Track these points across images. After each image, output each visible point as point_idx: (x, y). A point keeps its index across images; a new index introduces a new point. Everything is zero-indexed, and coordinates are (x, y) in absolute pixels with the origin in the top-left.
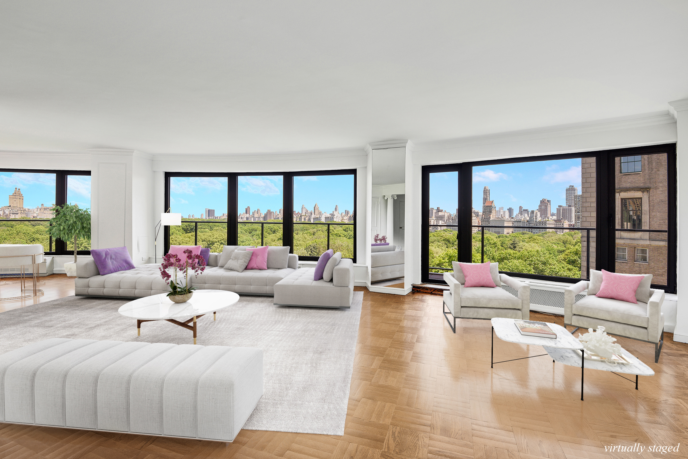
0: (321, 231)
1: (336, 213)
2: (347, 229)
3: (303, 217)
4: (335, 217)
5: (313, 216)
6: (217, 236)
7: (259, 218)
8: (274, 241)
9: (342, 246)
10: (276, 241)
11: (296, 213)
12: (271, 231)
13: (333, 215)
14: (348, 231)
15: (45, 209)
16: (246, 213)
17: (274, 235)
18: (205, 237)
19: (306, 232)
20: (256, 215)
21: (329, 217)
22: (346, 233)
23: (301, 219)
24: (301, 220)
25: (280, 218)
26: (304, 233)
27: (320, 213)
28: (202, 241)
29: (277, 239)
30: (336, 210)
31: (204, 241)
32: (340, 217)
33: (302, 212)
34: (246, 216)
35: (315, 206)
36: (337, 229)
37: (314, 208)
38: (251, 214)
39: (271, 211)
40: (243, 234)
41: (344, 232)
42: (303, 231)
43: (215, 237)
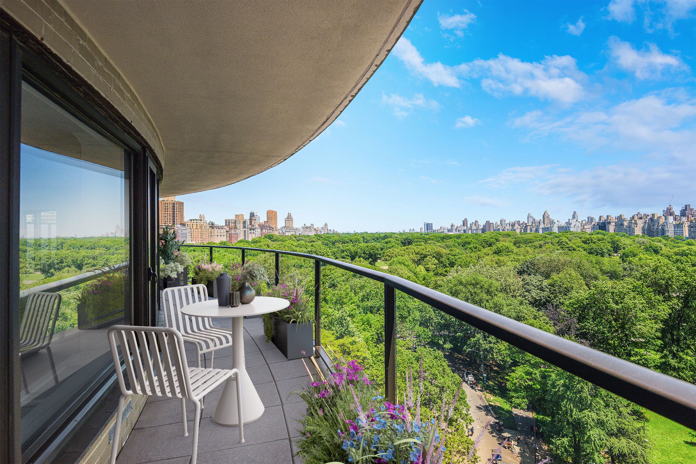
0: (550, 244)
1: (573, 222)
2: (589, 240)
3: (529, 228)
4: (572, 226)
5: (542, 226)
6: (429, 249)
7: (477, 230)
8: (488, 255)
9: (570, 262)
10: (490, 255)
11: (521, 223)
12: (487, 244)
13: (569, 223)
14: (589, 243)
15: (307, 228)
16: (464, 225)
17: (489, 248)
18: (419, 250)
19: (530, 244)
20: (474, 227)
21: (563, 227)
22: (586, 246)
23: (527, 229)
24: (527, 231)
25: (501, 229)
26: (528, 246)
27: (552, 222)
28: (416, 254)
29: (491, 253)
30: (574, 217)
31: (418, 254)
32: (580, 226)
33: (528, 222)
34: (463, 229)
35: (545, 214)
36: (573, 241)
37: (544, 216)
38: (469, 226)
39: (490, 222)
40: (456, 247)
41: (583, 244)
42: (526, 244)
43: (427, 250)
